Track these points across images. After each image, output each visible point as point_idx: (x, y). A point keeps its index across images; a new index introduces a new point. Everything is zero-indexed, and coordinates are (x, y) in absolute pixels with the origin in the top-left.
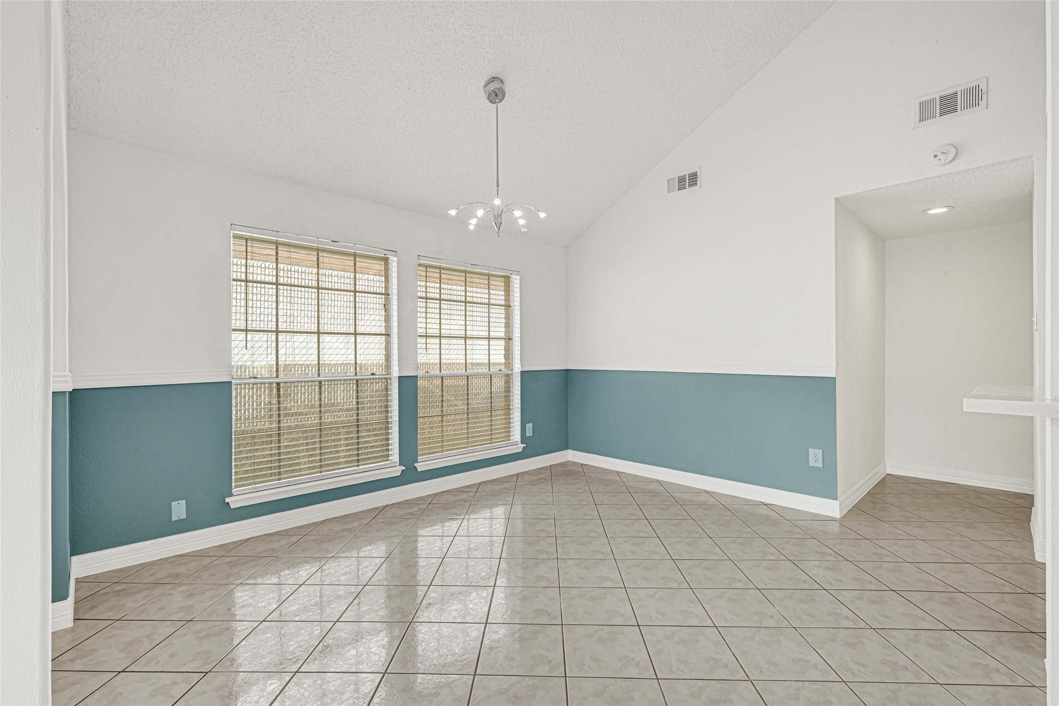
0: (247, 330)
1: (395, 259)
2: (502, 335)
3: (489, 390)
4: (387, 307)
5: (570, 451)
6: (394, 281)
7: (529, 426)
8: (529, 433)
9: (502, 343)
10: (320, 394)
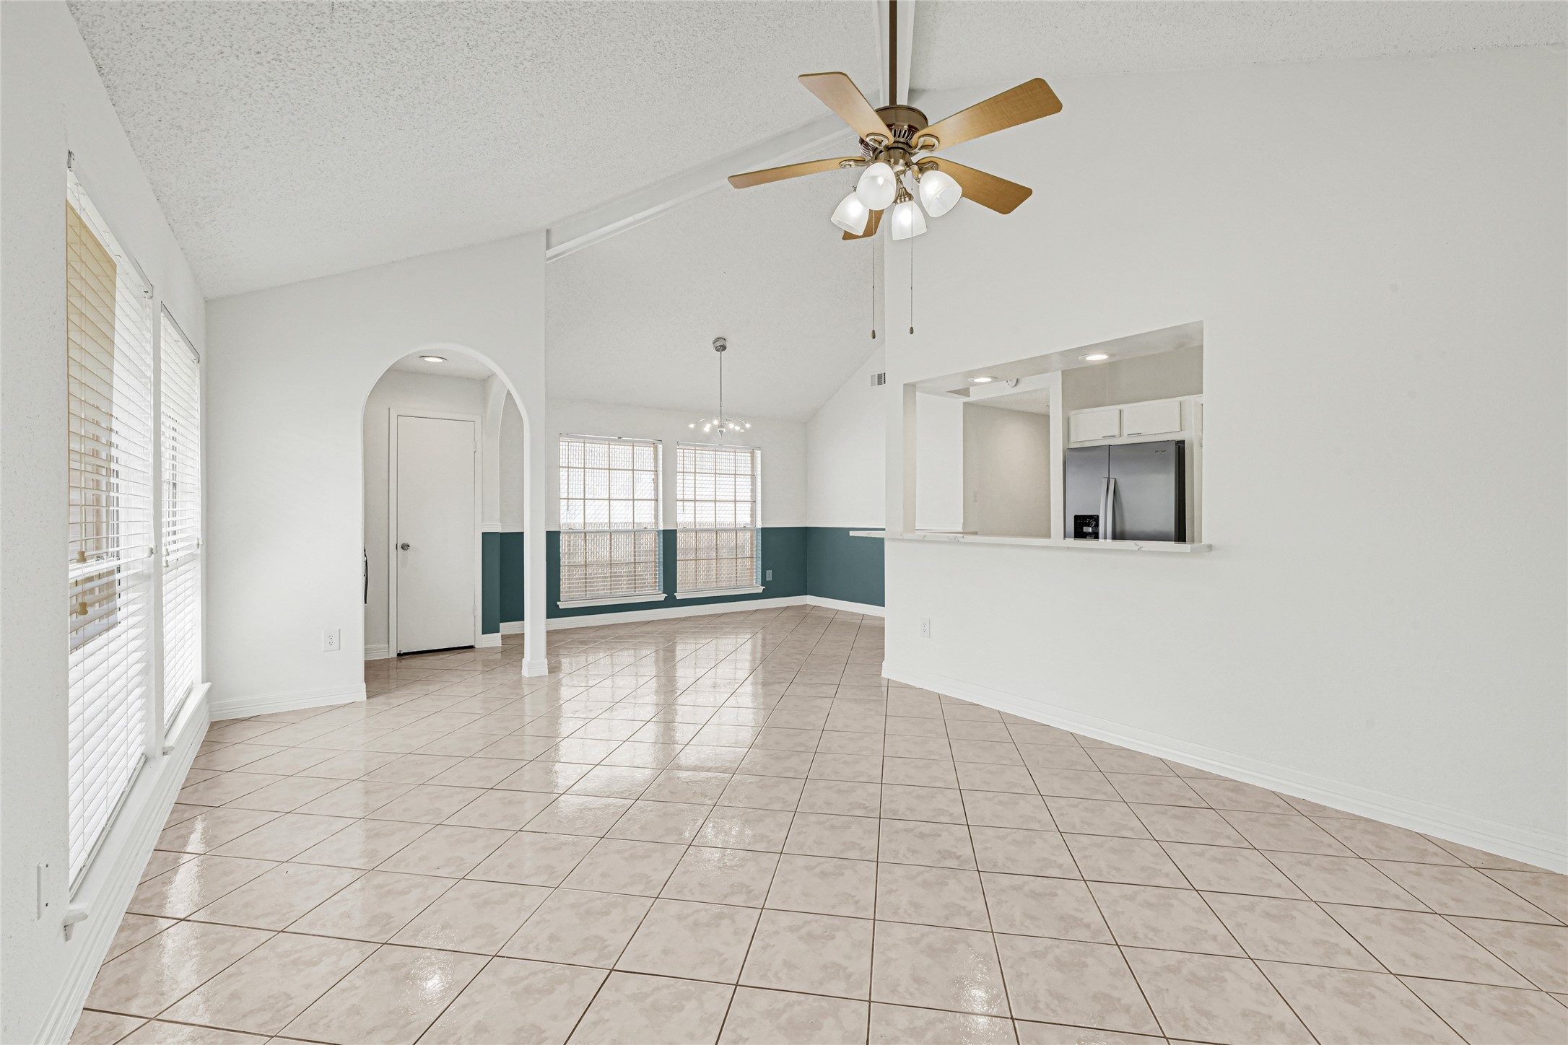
0: (568, 499)
1: (661, 446)
2: (749, 499)
3: (734, 542)
4: (656, 481)
5: (808, 596)
6: (660, 462)
7: (769, 573)
8: (769, 577)
9: (749, 504)
10: (611, 540)
